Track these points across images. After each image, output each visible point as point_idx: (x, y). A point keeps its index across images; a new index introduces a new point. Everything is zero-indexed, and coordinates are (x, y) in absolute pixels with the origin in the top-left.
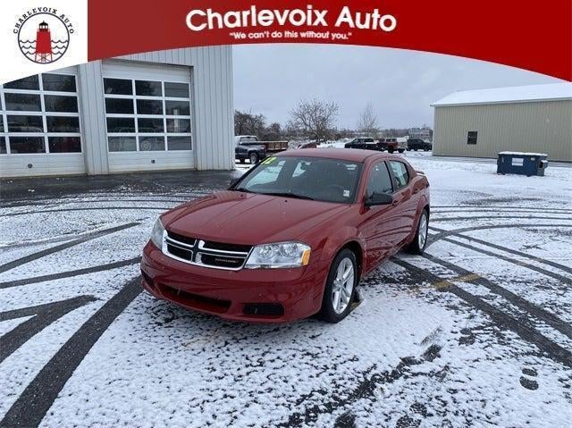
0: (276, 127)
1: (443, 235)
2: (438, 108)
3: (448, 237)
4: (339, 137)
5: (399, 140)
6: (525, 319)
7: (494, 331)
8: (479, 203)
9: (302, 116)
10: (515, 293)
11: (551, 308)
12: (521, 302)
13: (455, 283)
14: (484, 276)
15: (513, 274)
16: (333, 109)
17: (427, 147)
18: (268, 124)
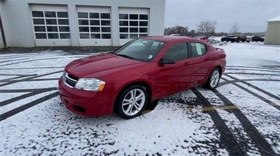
0: (193, 31)
1: (235, 81)
2: (270, 23)
3: (237, 83)
4: (219, 35)
5: (248, 37)
6: (245, 143)
7: (214, 147)
8: (272, 67)
9: (201, 27)
10: (253, 123)
11: (272, 139)
12: (253, 130)
13: (217, 109)
14: (240, 108)
15: (261, 110)
16: (215, 23)
17: (262, 40)
18: (189, 30)
